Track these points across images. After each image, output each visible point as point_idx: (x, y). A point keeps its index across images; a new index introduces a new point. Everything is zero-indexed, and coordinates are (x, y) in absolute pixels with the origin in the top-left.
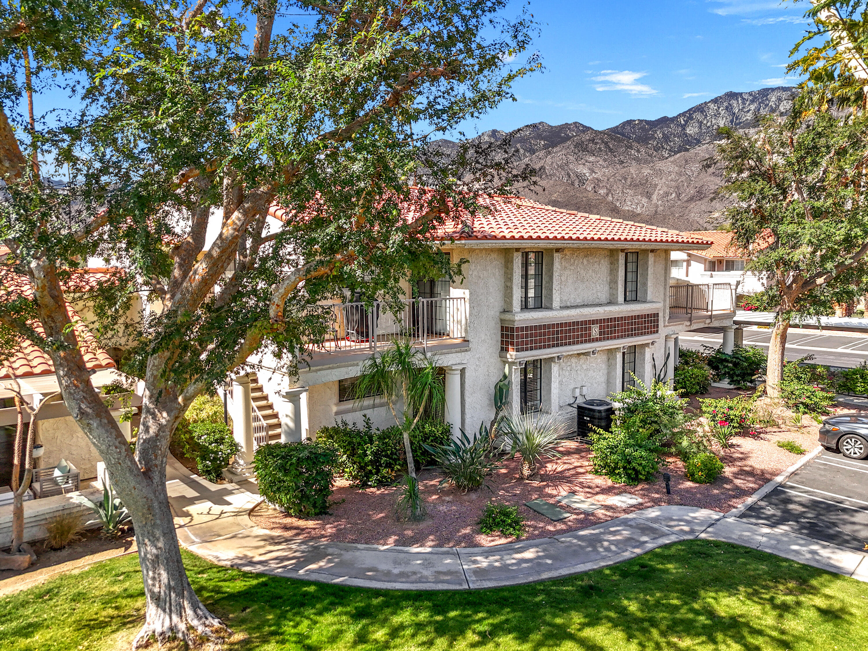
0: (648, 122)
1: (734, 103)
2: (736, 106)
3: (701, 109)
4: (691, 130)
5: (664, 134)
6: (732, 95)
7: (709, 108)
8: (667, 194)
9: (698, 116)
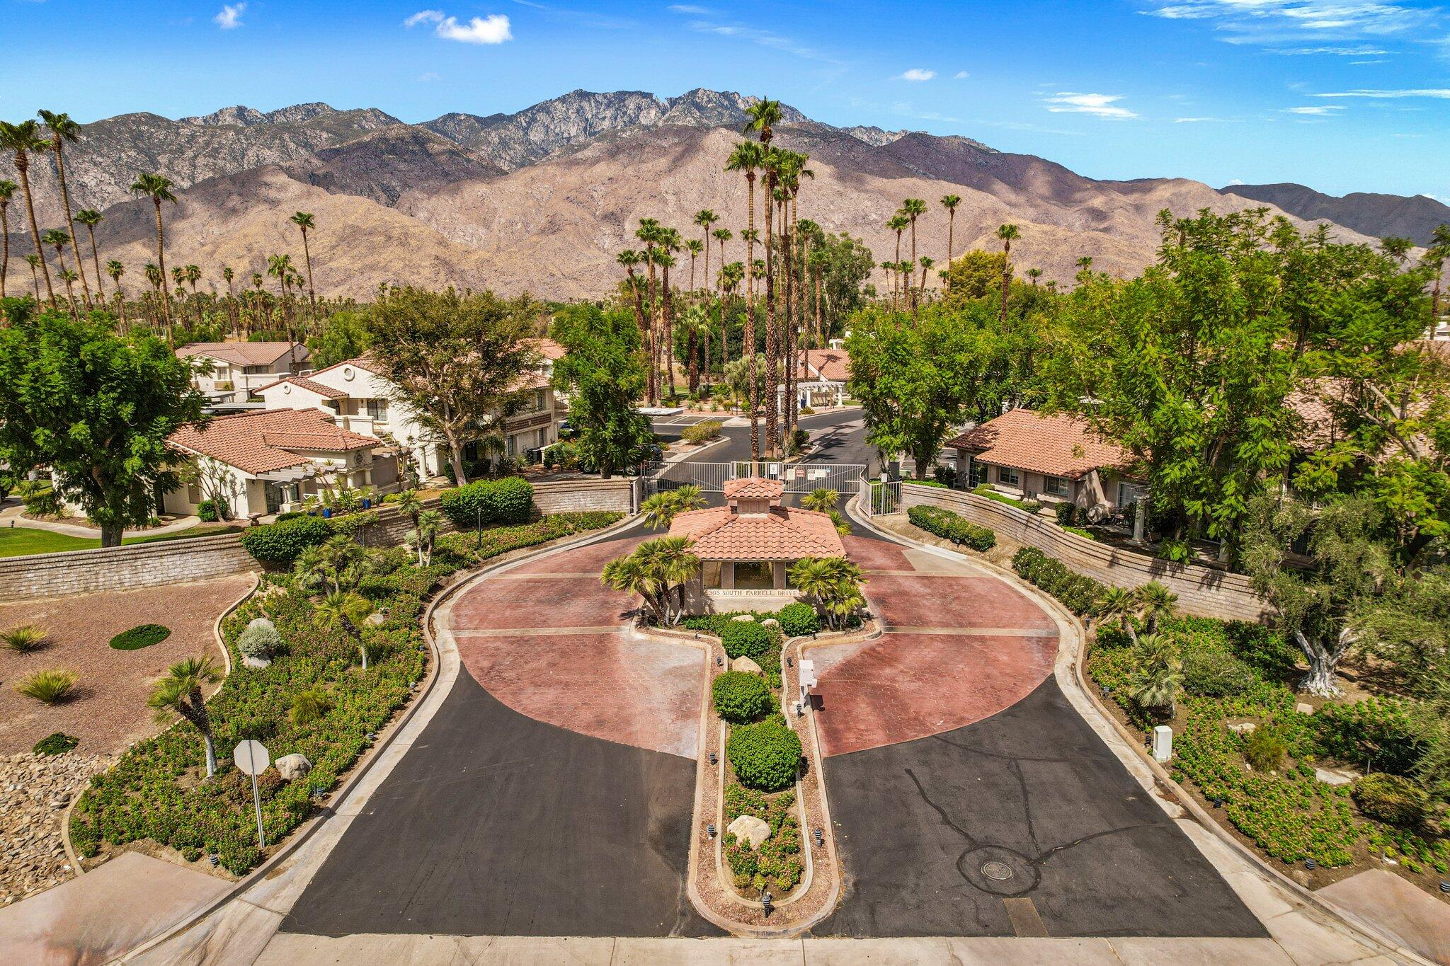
0: (478, 119)
1: (585, 104)
2: (589, 109)
3: (545, 108)
4: (536, 136)
5: (500, 138)
6: (583, 95)
7: (555, 109)
8: (511, 223)
9: (542, 117)
